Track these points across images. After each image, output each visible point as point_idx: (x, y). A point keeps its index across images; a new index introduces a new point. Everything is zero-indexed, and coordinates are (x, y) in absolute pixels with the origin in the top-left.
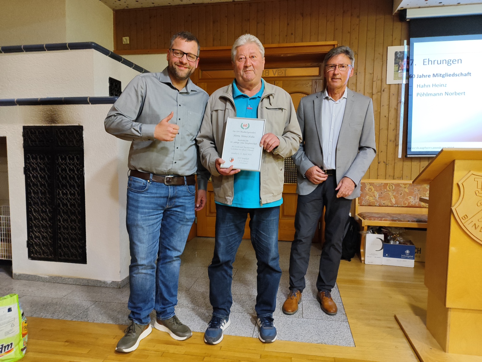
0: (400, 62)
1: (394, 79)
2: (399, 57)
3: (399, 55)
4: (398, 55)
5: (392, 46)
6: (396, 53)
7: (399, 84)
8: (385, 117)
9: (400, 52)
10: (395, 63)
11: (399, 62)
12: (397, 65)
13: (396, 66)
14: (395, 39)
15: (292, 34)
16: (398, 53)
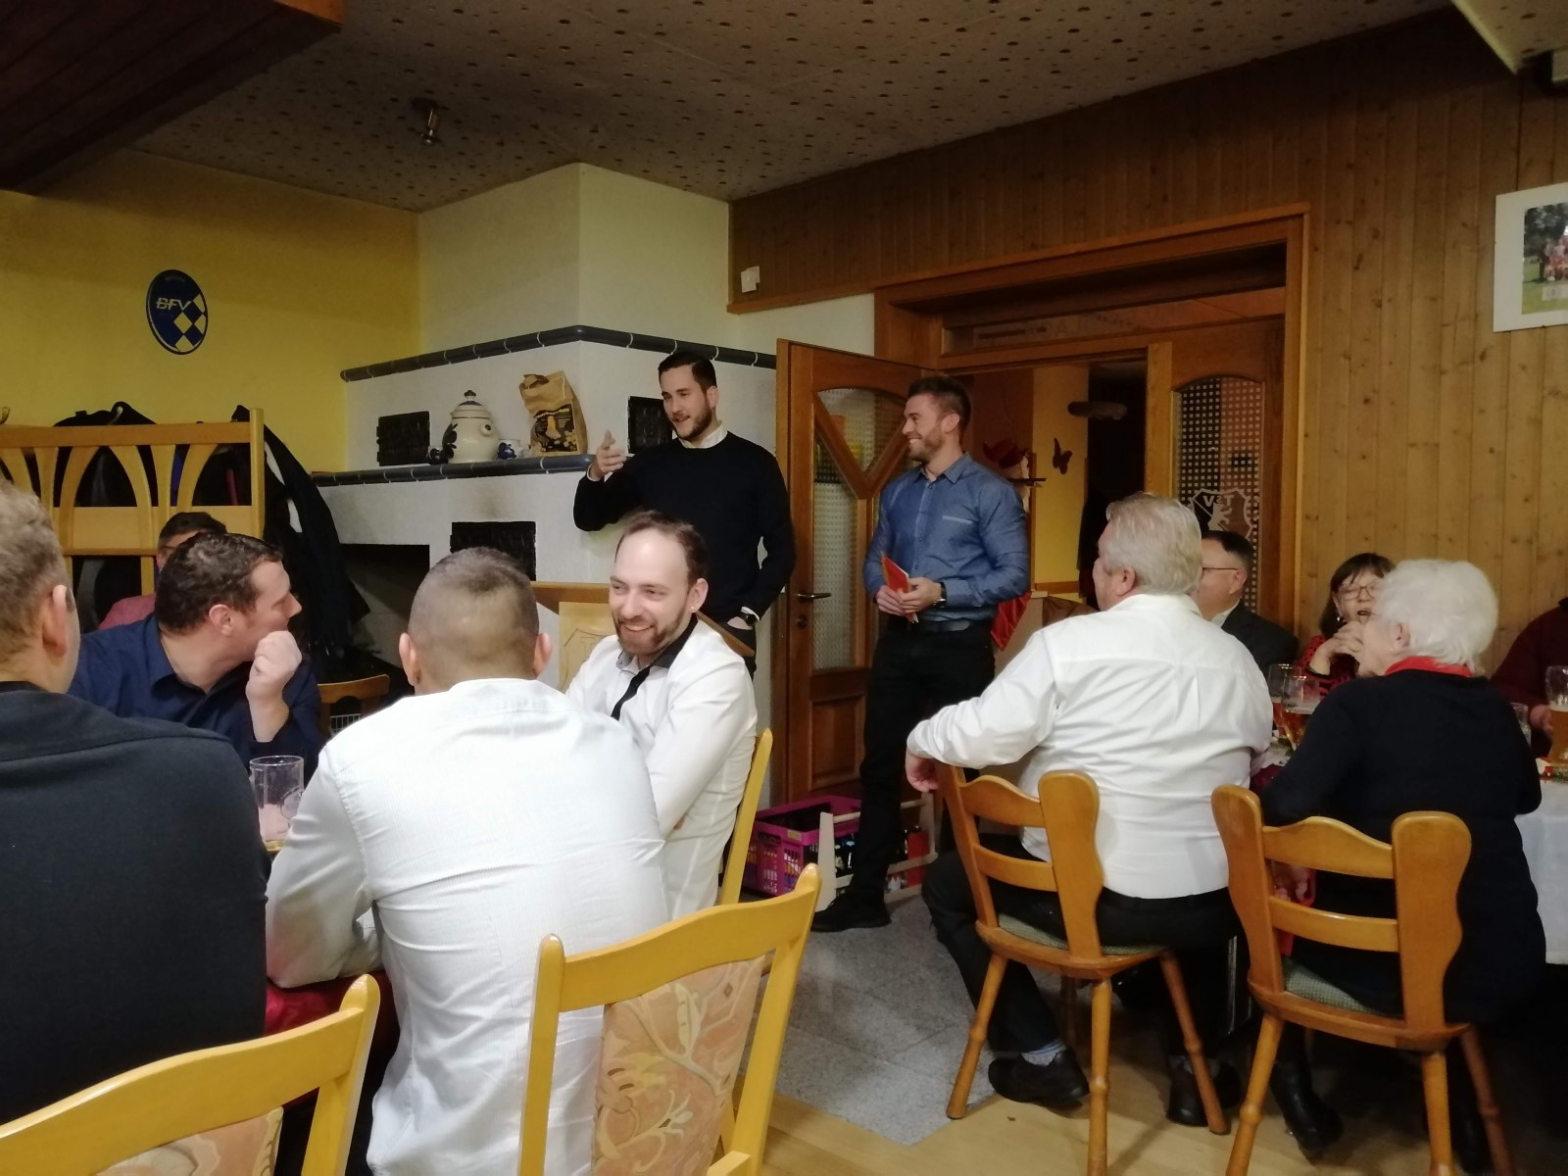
0: (1548, 247)
1: (1523, 313)
2: (1543, 226)
3: (1545, 221)
4: (1538, 221)
5: (1517, 189)
6: (1531, 216)
7: (1544, 327)
8: (1492, 451)
9: (1549, 209)
10: (1528, 253)
11: (1544, 247)
12: (1535, 258)
13: (1532, 262)
14: (1529, 164)
15: (1165, 198)
16: (1540, 214)
